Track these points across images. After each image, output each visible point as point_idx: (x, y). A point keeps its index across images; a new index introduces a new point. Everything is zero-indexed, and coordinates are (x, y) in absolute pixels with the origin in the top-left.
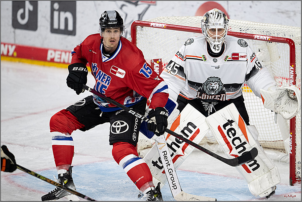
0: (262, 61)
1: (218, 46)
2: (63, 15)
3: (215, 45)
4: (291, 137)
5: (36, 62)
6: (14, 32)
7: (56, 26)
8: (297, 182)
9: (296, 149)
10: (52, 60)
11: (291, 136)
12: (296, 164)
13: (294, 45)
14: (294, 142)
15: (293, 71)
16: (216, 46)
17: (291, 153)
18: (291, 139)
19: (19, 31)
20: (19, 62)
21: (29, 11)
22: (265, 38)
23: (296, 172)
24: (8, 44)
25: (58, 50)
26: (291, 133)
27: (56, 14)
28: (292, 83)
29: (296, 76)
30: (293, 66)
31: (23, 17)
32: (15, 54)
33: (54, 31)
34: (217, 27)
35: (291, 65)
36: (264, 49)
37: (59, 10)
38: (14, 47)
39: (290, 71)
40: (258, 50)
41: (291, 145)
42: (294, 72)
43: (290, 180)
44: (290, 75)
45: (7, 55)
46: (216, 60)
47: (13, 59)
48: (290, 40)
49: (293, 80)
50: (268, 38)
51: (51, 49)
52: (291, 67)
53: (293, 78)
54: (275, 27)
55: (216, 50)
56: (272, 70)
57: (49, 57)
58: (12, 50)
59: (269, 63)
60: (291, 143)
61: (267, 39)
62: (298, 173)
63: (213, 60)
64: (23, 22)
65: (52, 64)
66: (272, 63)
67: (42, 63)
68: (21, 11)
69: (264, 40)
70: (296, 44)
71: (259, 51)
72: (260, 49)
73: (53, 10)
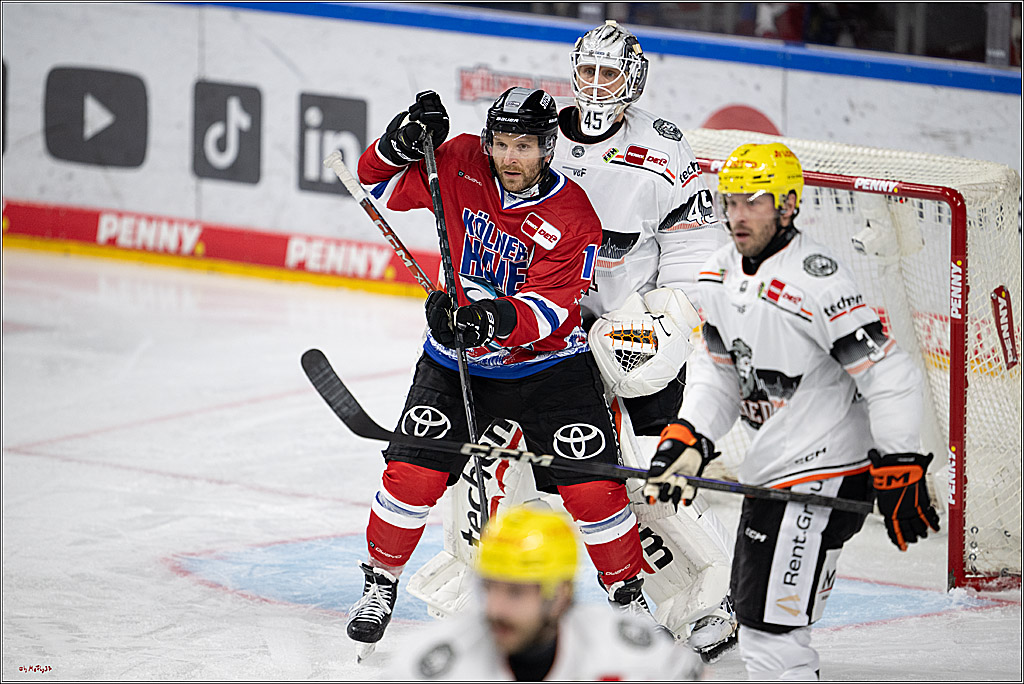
0: (877, 254)
1: (598, 117)
2: (333, 141)
3: (589, 114)
4: (952, 460)
5: (256, 270)
6: (198, 190)
7: (312, 172)
8: (970, 582)
9: (967, 491)
10: (301, 266)
11: (954, 457)
12: (966, 534)
13: (963, 207)
14: (962, 474)
15: (960, 278)
16: (592, 115)
17: (953, 502)
18: (954, 463)
19: (211, 187)
20: (211, 270)
21: (241, 132)
22: (884, 185)
23: (967, 555)
24: (181, 222)
25: (318, 238)
26: (954, 449)
27: (312, 138)
28: (957, 311)
29: (968, 291)
30: (959, 263)
31: (221, 146)
32: (200, 249)
33: (306, 185)
34: (598, 62)
35: (954, 261)
36: (881, 221)
37: (322, 128)
38: (196, 232)
39: (953, 276)
40: (866, 224)
41: (954, 482)
42: (964, 281)
43: (949, 578)
44: (953, 288)
45: (178, 253)
46: (580, 152)
47: (193, 262)
48: (953, 192)
49: (960, 301)
50: (892, 185)
51: (299, 236)
52: (953, 265)
53: (960, 296)
54: (911, 162)
55: (591, 126)
56: (904, 278)
57: (293, 257)
58: (191, 237)
59: (896, 258)
60: (954, 476)
61: (890, 190)
62: (970, 557)
63: (574, 150)
64: (224, 160)
65: (299, 275)
66: (902, 258)
67: (273, 272)
68: (216, 131)
69: (882, 192)
70: (970, 204)
71: (868, 225)
72: (873, 220)
73: (304, 127)
